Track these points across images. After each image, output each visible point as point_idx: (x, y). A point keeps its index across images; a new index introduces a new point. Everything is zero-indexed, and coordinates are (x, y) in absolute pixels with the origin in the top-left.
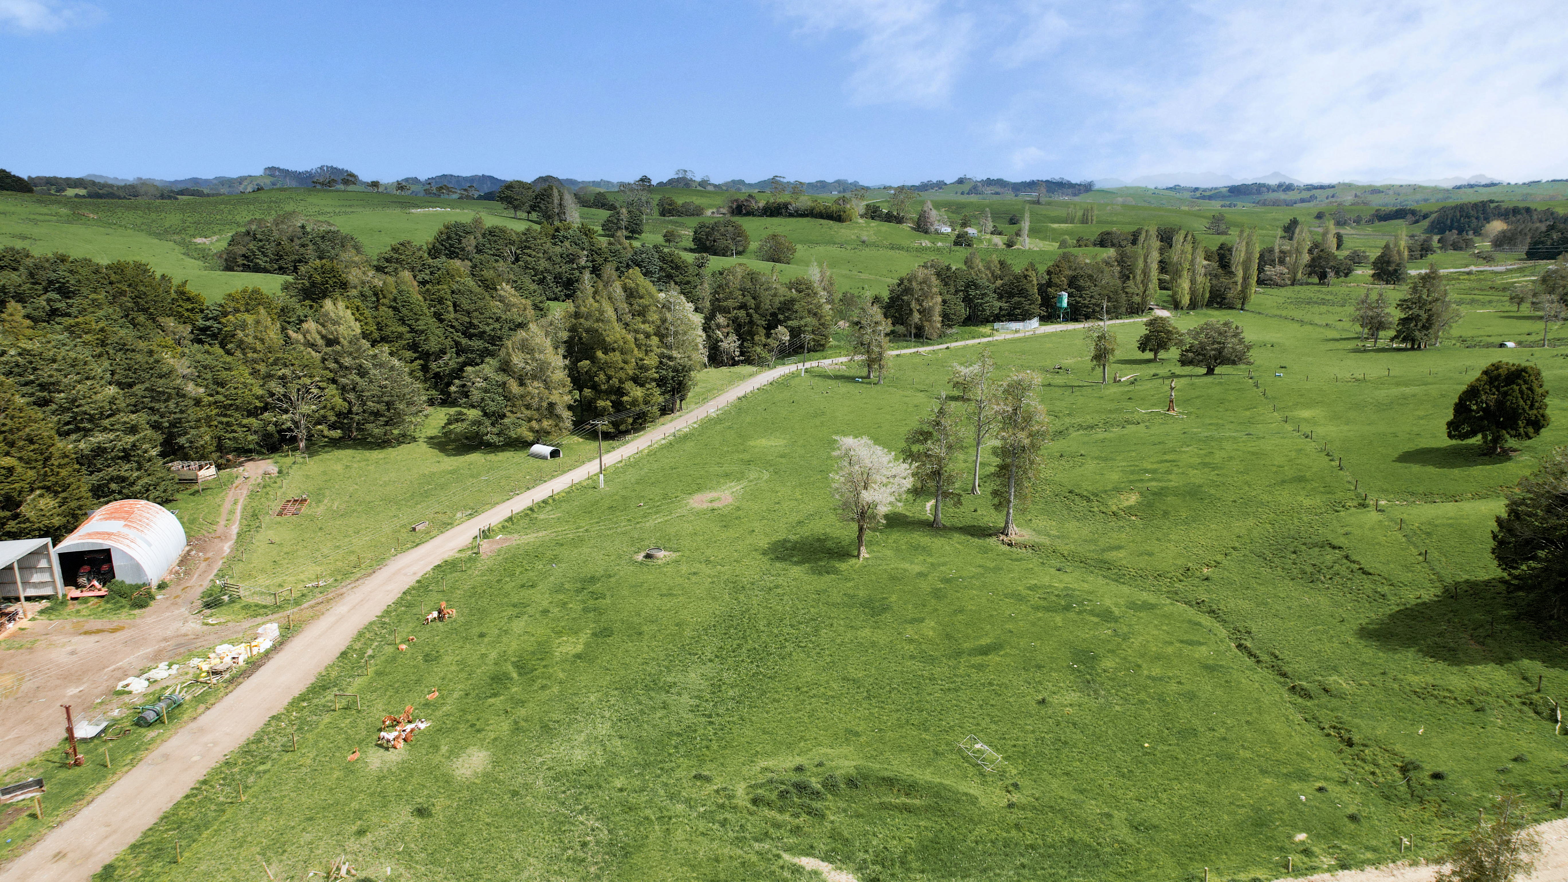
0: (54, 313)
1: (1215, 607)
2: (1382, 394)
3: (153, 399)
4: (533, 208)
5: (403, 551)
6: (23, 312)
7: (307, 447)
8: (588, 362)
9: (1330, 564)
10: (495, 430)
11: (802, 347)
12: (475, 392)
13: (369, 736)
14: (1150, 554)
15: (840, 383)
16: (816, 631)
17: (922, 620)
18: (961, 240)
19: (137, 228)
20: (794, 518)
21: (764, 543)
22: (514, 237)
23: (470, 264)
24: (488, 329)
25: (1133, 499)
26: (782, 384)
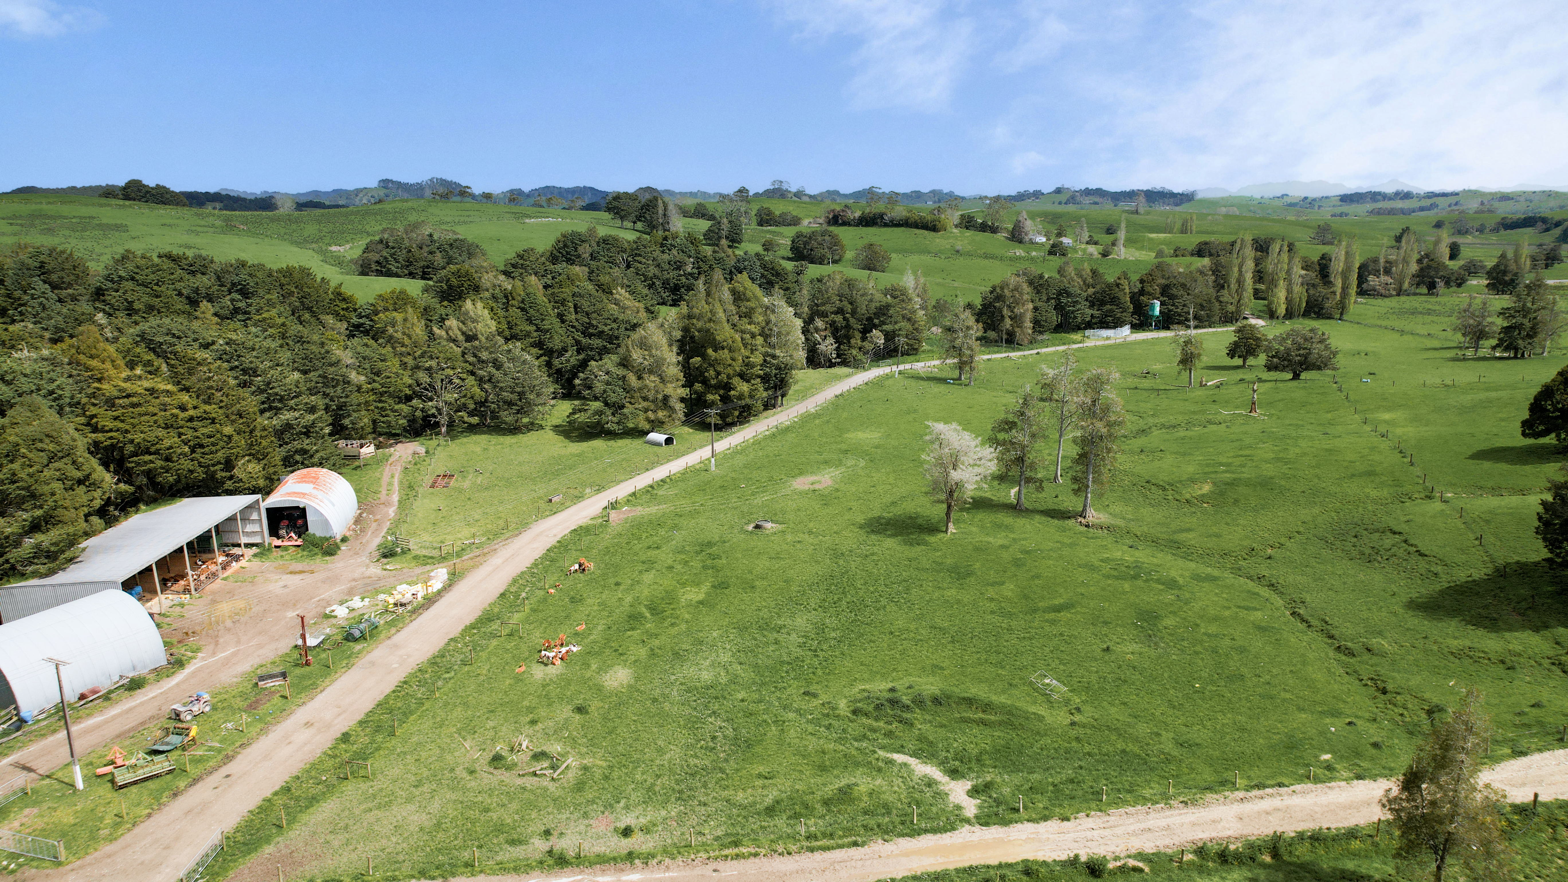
0: (236, 311)
1: (1274, 581)
2: (1467, 399)
3: (325, 385)
4: (639, 218)
5: (543, 518)
6: (212, 311)
7: (448, 432)
8: (699, 359)
9: (1388, 547)
10: (615, 419)
11: (896, 350)
12: (598, 384)
13: (530, 656)
14: (1218, 536)
15: (932, 384)
16: (908, 590)
17: (1003, 583)
18: (1055, 250)
19: (281, 237)
20: (888, 499)
21: (860, 519)
22: (626, 245)
23: (587, 269)
24: (606, 329)
25: (1206, 488)
26: (877, 384)
